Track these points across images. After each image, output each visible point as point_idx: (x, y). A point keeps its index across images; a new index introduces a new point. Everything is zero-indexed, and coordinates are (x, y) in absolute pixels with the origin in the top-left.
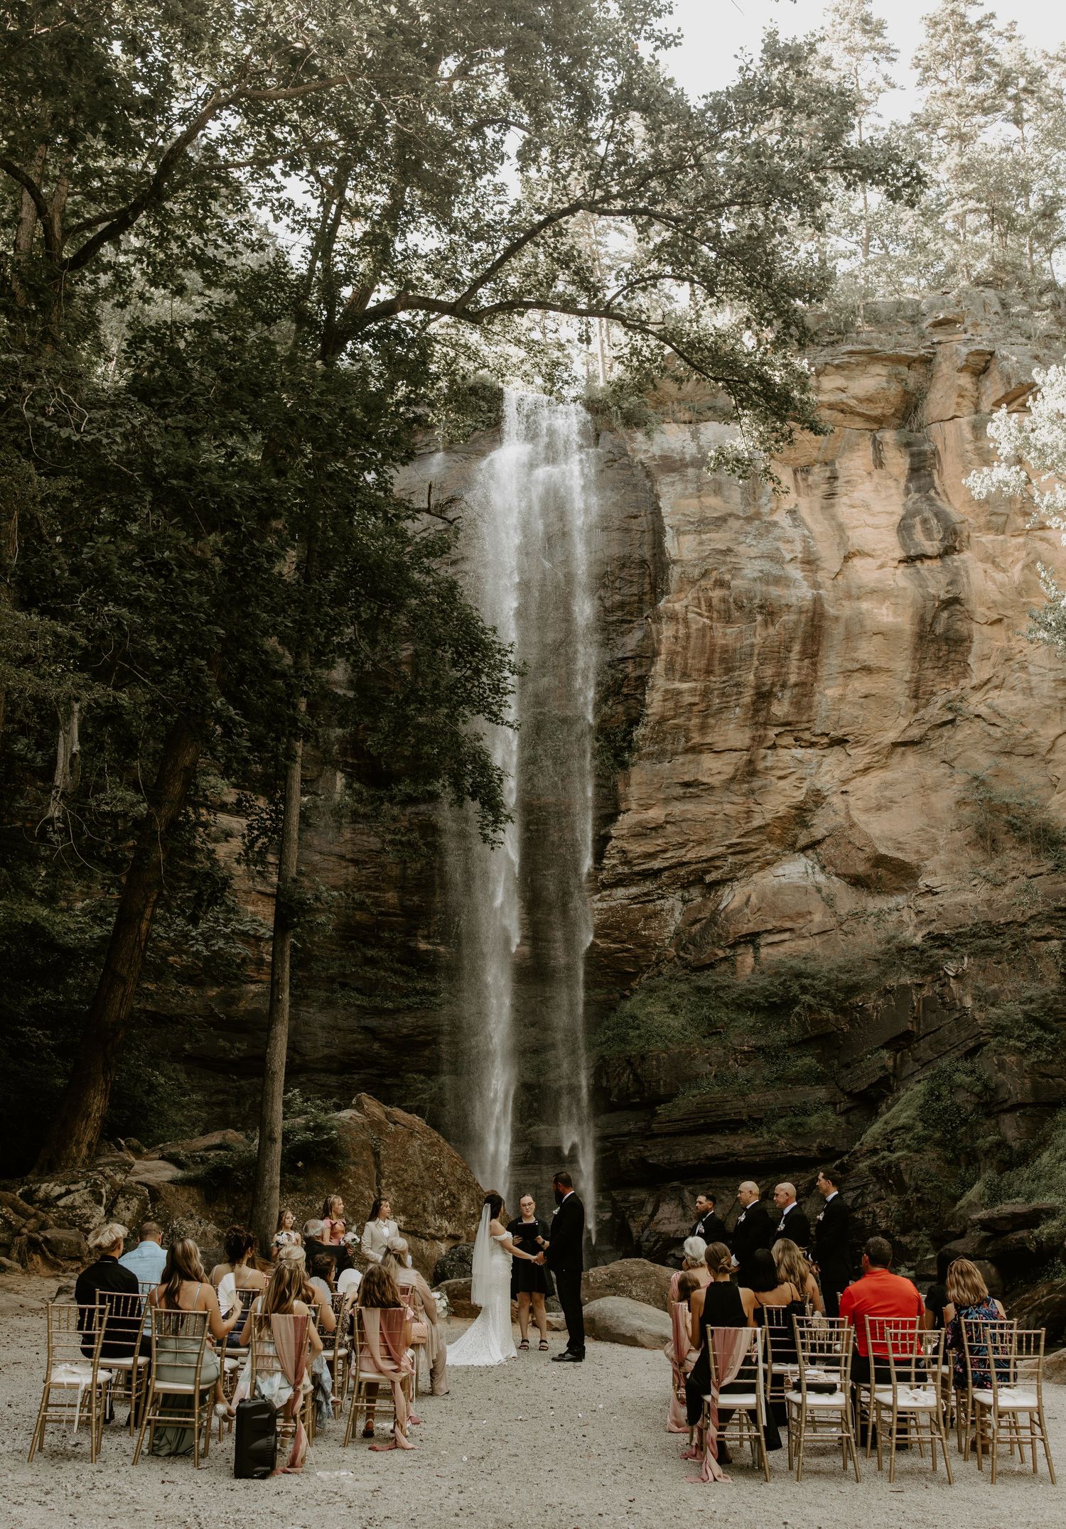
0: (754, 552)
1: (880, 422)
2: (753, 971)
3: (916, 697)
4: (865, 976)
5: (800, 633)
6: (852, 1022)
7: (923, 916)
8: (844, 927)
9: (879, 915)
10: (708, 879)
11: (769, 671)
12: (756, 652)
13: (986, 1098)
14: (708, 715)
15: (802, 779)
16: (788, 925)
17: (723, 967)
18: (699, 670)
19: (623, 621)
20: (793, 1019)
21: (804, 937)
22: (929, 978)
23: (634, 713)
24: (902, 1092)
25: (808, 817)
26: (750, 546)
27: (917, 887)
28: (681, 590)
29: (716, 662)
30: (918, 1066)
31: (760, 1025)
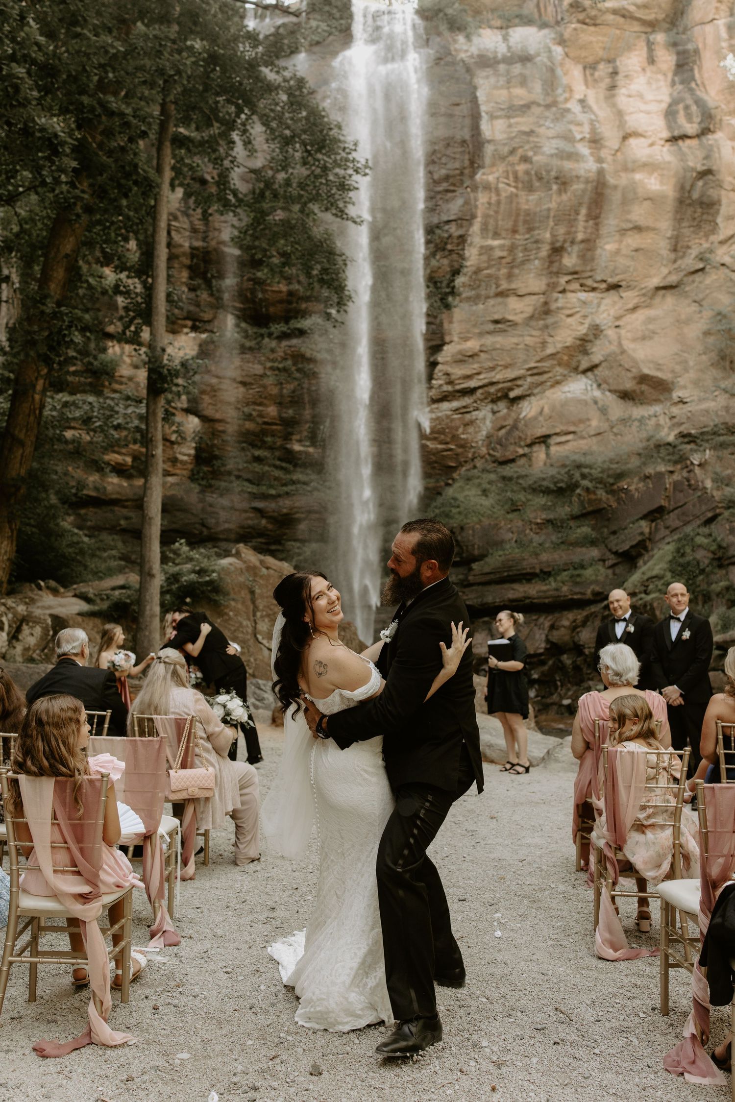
0: (551, 133)
1: (652, 25)
2: (545, 464)
3: (675, 250)
4: (630, 466)
5: (586, 199)
6: (619, 500)
8: (615, 430)
9: (642, 420)
10: (512, 395)
11: (561, 230)
12: (552, 214)
13: (719, 554)
14: (513, 266)
15: (585, 317)
16: (572, 429)
17: (522, 461)
18: (507, 230)
19: (447, 191)
20: (575, 499)
21: (583, 438)
22: (679, 467)
23: (456, 265)
24: (655, 551)
25: (589, 346)
26: (548, 128)
27: (671, 398)
28: (493, 165)
29: (521, 224)
30: (667, 532)
31: (549, 503)
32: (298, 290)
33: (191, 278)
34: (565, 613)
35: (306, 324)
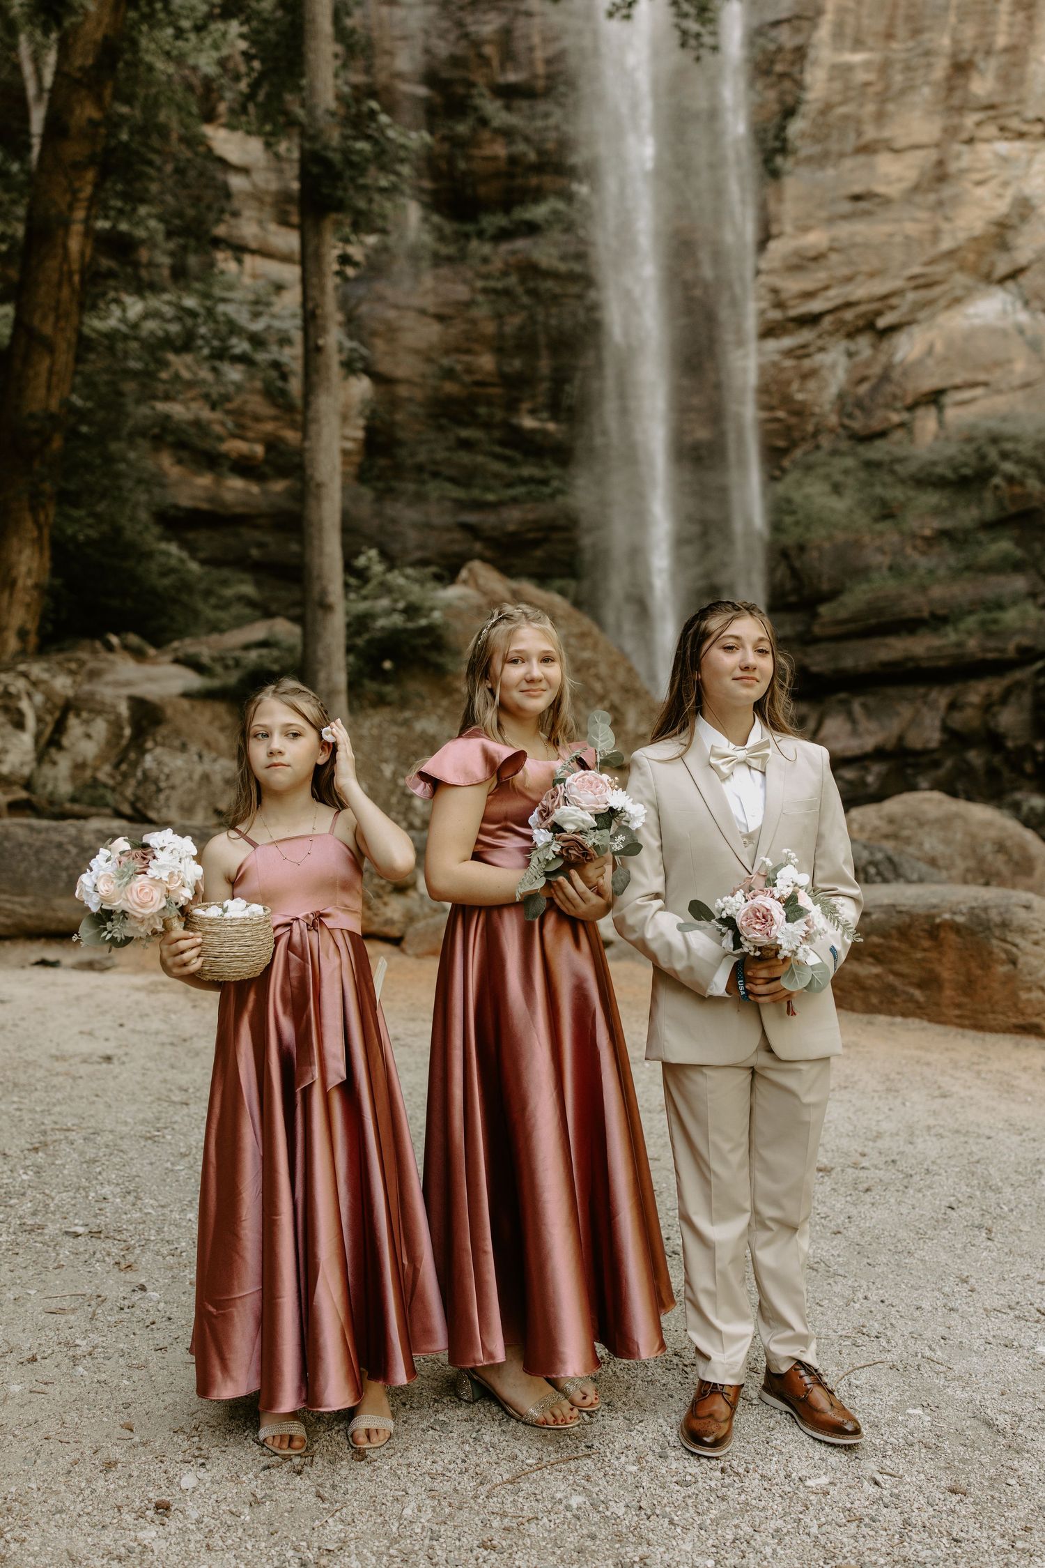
2: (936, 438)
10: (882, 323)
11: (969, 32)
12: (954, 4)
14: (886, 98)
15: (1005, 184)
16: (982, 377)
17: (898, 435)
18: (876, 34)
20: (988, 495)
21: (999, 392)
23: (789, 100)
25: (1010, 235)
29: (899, 22)
31: (945, 503)
32: (525, 154)
34: (972, 683)
35: (539, 212)
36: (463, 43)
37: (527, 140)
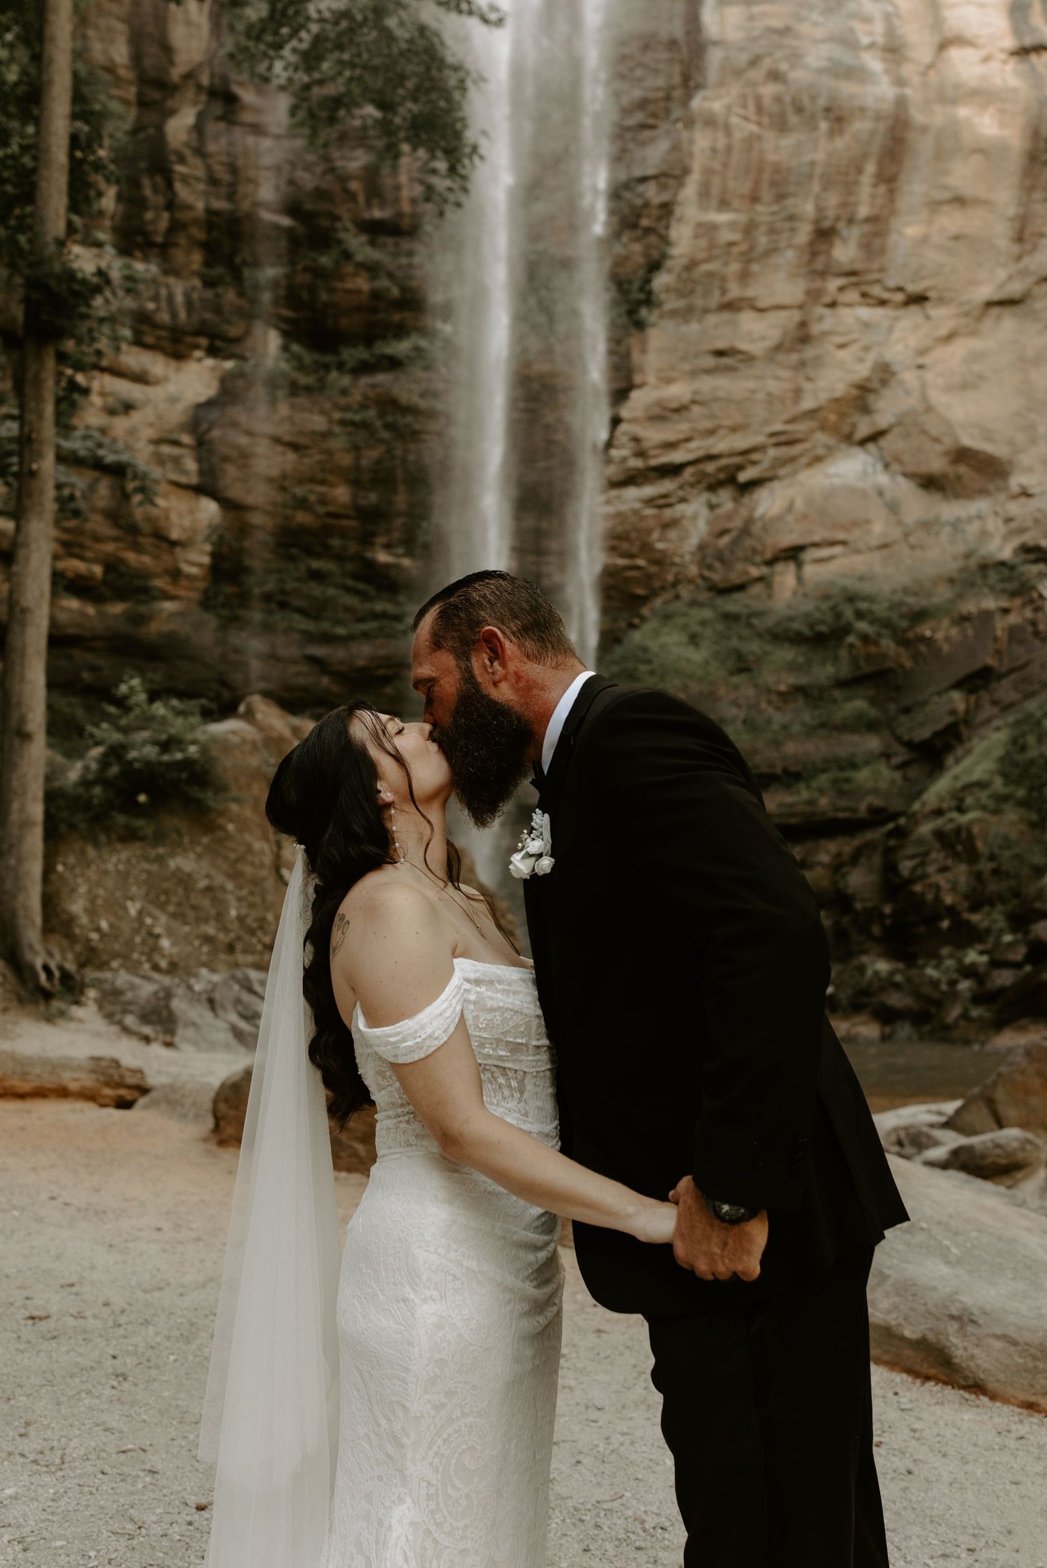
0: (819, 33)
2: (795, 593)
3: (1019, 239)
4: (936, 600)
5: (876, 148)
6: (916, 657)
7: (1014, 525)
8: (912, 540)
9: (956, 525)
10: (743, 477)
11: (833, 200)
14: (751, 258)
15: (867, 349)
16: (840, 536)
17: (757, 589)
18: (741, 196)
19: (643, 126)
20: (843, 653)
21: (857, 551)
22: (1018, 602)
23: (655, 254)
24: (975, 741)
25: (871, 399)
26: (815, 24)
27: (1006, 488)
28: (721, 84)
29: (764, 186)
30: (996, 710)
31: (801, 659)
32: (388, 290)
33: (207, 264)
34: (823, 842)
35: (401, 347)
36: (329, 177)
37: (391, 276)
